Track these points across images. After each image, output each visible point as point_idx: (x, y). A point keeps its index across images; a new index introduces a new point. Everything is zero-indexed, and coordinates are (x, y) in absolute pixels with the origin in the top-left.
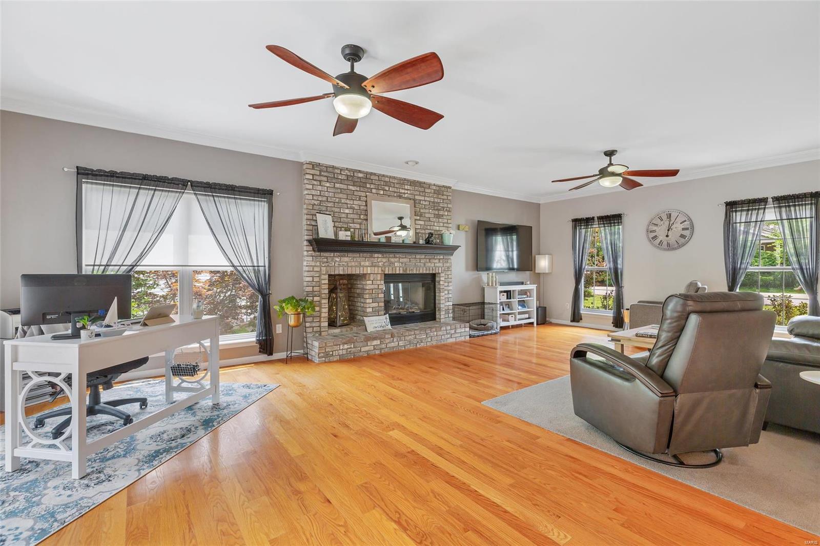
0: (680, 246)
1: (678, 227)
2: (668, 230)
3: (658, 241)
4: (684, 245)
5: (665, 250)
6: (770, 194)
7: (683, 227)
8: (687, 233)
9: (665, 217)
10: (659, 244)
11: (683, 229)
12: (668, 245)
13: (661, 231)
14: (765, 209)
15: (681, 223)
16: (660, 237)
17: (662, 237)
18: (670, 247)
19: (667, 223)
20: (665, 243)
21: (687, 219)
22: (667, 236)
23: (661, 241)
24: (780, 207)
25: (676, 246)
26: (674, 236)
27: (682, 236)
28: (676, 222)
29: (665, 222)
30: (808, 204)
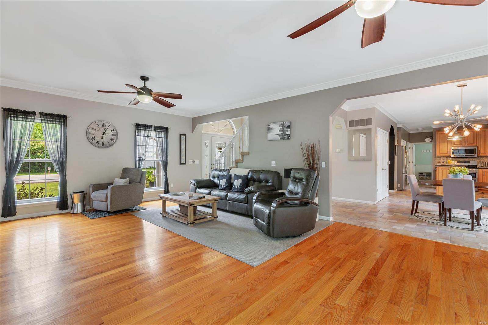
0: (110, 145)
1: (109, 133)
2: (103, 134)
3: (95, 141)
4: (112, 145)
5: (101, 147)
6: (153, 124)
7: (112, 134)
8: (114, 138)
9: (100, 125)
10: (96, 143)
11: (112, 135)
12: (103, 144)
13: (98, 135)
14: (151, 131)
15: (111, 131)
16: (97, 138)
17: (98, 139)
18: (104, 146)
19: (102, 129)
20: (101, 143)
21: (114, 129)
22: (102, 138)
23: (98, 141)
24: (156, 131)
25: (108, 145)
26: (106, 139)
27: (112, 139)
28: (108, 130)
29: (101, 129)
30: (163, 132)
